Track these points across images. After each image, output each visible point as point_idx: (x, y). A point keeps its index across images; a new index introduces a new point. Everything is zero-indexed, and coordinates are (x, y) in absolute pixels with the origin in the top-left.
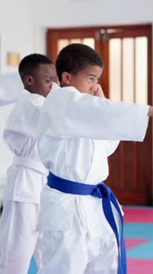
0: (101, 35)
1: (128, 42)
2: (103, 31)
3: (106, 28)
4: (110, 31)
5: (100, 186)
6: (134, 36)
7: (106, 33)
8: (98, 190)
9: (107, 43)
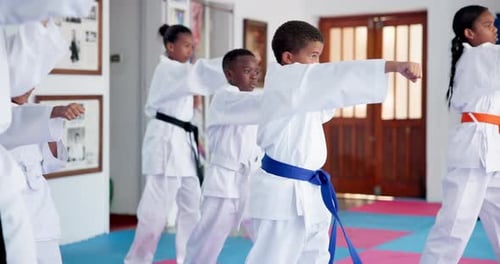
0: (375, 23)
1: (402, 29)
2: (376, 19)
3: (379, 16)
4: (383, 19)
5: (319, 172)
6: (409, 24)
7: (380, 21)
8: (318, 176)
9: (381, 31)
